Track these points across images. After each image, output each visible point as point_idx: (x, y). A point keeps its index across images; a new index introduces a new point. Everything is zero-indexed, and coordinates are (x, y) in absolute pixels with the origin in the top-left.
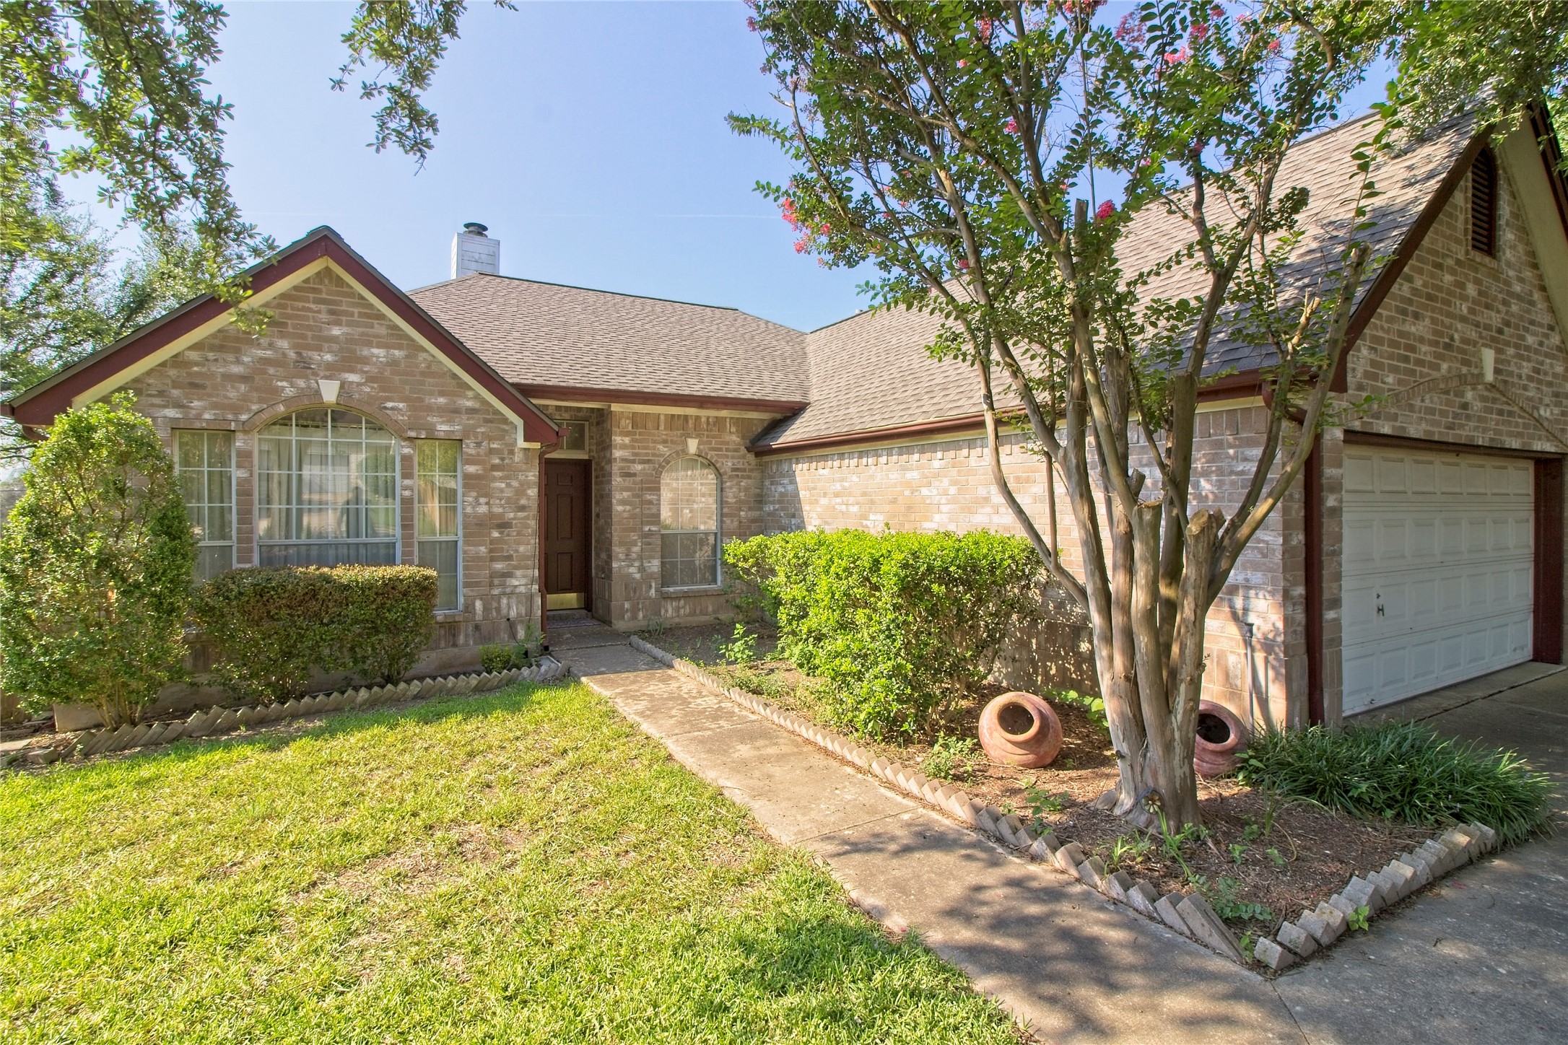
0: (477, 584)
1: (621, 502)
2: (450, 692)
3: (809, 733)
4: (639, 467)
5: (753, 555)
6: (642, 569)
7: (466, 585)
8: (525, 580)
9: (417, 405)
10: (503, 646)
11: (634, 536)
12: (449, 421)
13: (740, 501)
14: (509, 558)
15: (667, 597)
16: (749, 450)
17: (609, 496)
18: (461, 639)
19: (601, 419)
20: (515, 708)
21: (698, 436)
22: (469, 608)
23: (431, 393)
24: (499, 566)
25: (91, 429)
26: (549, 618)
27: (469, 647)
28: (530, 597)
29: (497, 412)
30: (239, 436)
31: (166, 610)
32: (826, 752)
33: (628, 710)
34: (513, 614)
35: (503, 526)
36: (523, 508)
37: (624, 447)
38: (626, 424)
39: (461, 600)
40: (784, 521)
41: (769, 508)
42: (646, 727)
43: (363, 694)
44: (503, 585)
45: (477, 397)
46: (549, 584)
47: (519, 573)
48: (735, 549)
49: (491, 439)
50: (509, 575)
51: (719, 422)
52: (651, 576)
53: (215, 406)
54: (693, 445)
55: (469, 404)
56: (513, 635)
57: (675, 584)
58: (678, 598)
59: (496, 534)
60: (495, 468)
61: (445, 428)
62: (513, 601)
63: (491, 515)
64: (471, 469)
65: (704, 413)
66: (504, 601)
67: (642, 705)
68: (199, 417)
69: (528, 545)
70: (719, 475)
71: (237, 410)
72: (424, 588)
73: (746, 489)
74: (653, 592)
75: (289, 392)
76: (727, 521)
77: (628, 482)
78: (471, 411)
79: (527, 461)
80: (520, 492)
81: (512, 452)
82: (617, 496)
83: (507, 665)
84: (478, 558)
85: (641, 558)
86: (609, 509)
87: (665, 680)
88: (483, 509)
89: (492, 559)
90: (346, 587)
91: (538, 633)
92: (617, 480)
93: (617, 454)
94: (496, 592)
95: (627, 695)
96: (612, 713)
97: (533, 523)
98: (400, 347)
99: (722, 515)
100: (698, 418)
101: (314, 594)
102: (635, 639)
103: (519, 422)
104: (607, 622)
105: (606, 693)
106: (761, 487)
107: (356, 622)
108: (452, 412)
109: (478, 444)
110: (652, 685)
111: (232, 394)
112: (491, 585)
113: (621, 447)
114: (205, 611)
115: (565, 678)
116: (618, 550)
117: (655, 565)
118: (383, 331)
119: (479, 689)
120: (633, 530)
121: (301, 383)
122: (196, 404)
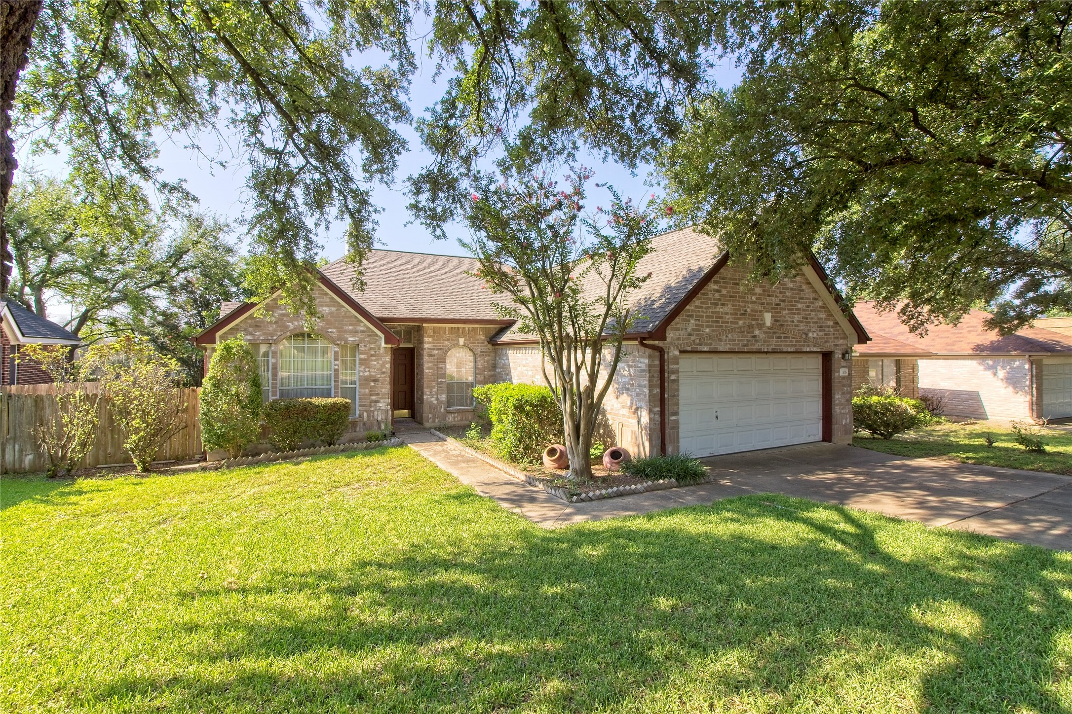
0: (365, 405)
1: (428, 367)
2: (355, 449)
3: (488, 460)
4: (436, 352)
5: (485, 393)
6: (437, 399)
7: (360, 406)
8: (384, 404)
9: (341, 330)
10: (375, 432)
11: (434, 384)
12: (353, 336)
13: (485, 367)
14: (378, 394)
15: (449, 412)
16: (489, 343)
17: (422, 365)
18: (358, 429)
19: (419, 329)
20: (382, 454)
21: (464, 337)
22: (361, 416)
23: (346, 325)
24: (374, 398)
25: (231, 348)
26: (395, 421)
27: (361, 432)
28: (387, 411)
29: (373, 332)
30: (273, 345)
31: (255, 414)
32: (492, 466)
33: (425, 454)
34: (379, 419)
35: (376, 380)
36: (384, 373)
37: (429, 343)
38: (430, 332)
39: (358, 412)
40: (504, 377)
41: (498, 370)
42: (431, 459)
43: (322, 449)
44: (375, 406)
45: (365, 325)
46: (395, 406)
47: (382, 401)
48: (478, 390)
49: (370, 343)
50: (378, 402)
51: (474, 329)
52: (442, 402)
53: (264, 334)
54: (462, 341)
55: (362, 329)
56: (380, 427)
57: (453, 406)
58: (454, 413)
59: (372, 384)
60: (372, 356)
61: (352, 339)
62: (380, 413)
63: (370, 376)
64: (362, 356)
65: (467, 326)
66: (376, 413)
67: (431, 453)
68: (258, 339)
69: (385, 388)
70: (475, 355)
71: (272, 335)
72: (346, 407)
73: (488, 361)
74: (442, 410)
75: (292, 327)
76: (478, 376)
77: (431, 359)
78: (363, 332)
79: (386, 352)
80: (383, 366)
81: (379, 349)
82: (426, 365)
83: (377, 439)
84: (365, 395)
85: (437, 394)
86: (422, 371)
87: (441, 445)
88: (367, 373)
89: (371, 395)
90: (317, 406)
91: (390, 427)
92: (426, 358)
93: (426, 346)
94: (372, 409)
95: (425, 450)
96: (419, 455)
97: (388, 379)
98: (334, 306)
99: (476, 374)
100: (464, 328)
101: (305, 409)
102: (432, 430)
103: (383, 336)
104: (421, 423)
105: (417, 449)
106: (495, 360)
107: (321, 420)
108: (355, 332)
109: (365, 346)
110: (437, 447)
111: (271, 329)
112: (370, 406)
113: (428, 343)
114: (268, 415)
115: (401, 445)
116: (426, 391)
117: (443, 397)
118: (328, 300)
119: (366, 448)
120: (433, 381)
121: (296, 323)
122: (258, 333)
